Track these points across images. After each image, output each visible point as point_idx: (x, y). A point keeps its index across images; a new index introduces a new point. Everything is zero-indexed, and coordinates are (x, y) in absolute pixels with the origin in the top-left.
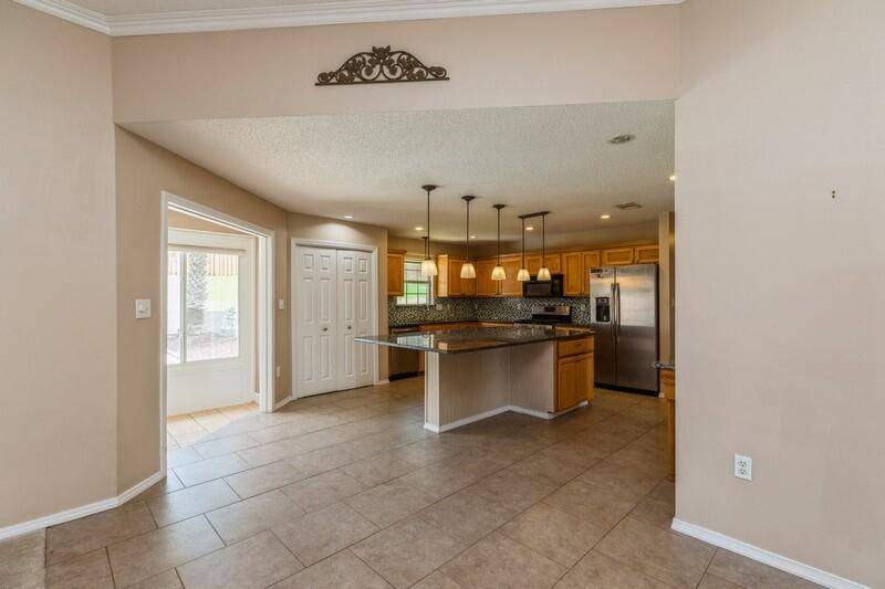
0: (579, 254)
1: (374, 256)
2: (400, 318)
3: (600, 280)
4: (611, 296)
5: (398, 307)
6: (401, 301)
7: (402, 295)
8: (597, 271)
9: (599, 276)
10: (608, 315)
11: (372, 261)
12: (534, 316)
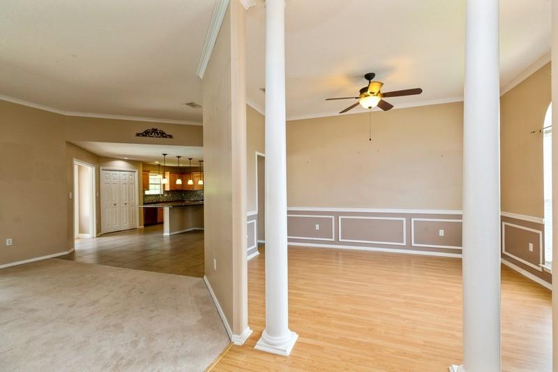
1: (136, 174)
2: (147, 200)
6: (147, 193)
7: (148, 190)
11: (136, 176)
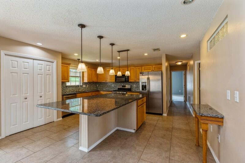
0: (134, 68)
1: (55, 64)
2: (68, 91)
3: (143, 77)
4: (147, 82)
5: (67, 86)
6: (68, 84)
7: (68, 81)
8: (142, 73)
9: (143, 75)
10: (146, 88)
11: (54, 66)
12: (118, 89)
